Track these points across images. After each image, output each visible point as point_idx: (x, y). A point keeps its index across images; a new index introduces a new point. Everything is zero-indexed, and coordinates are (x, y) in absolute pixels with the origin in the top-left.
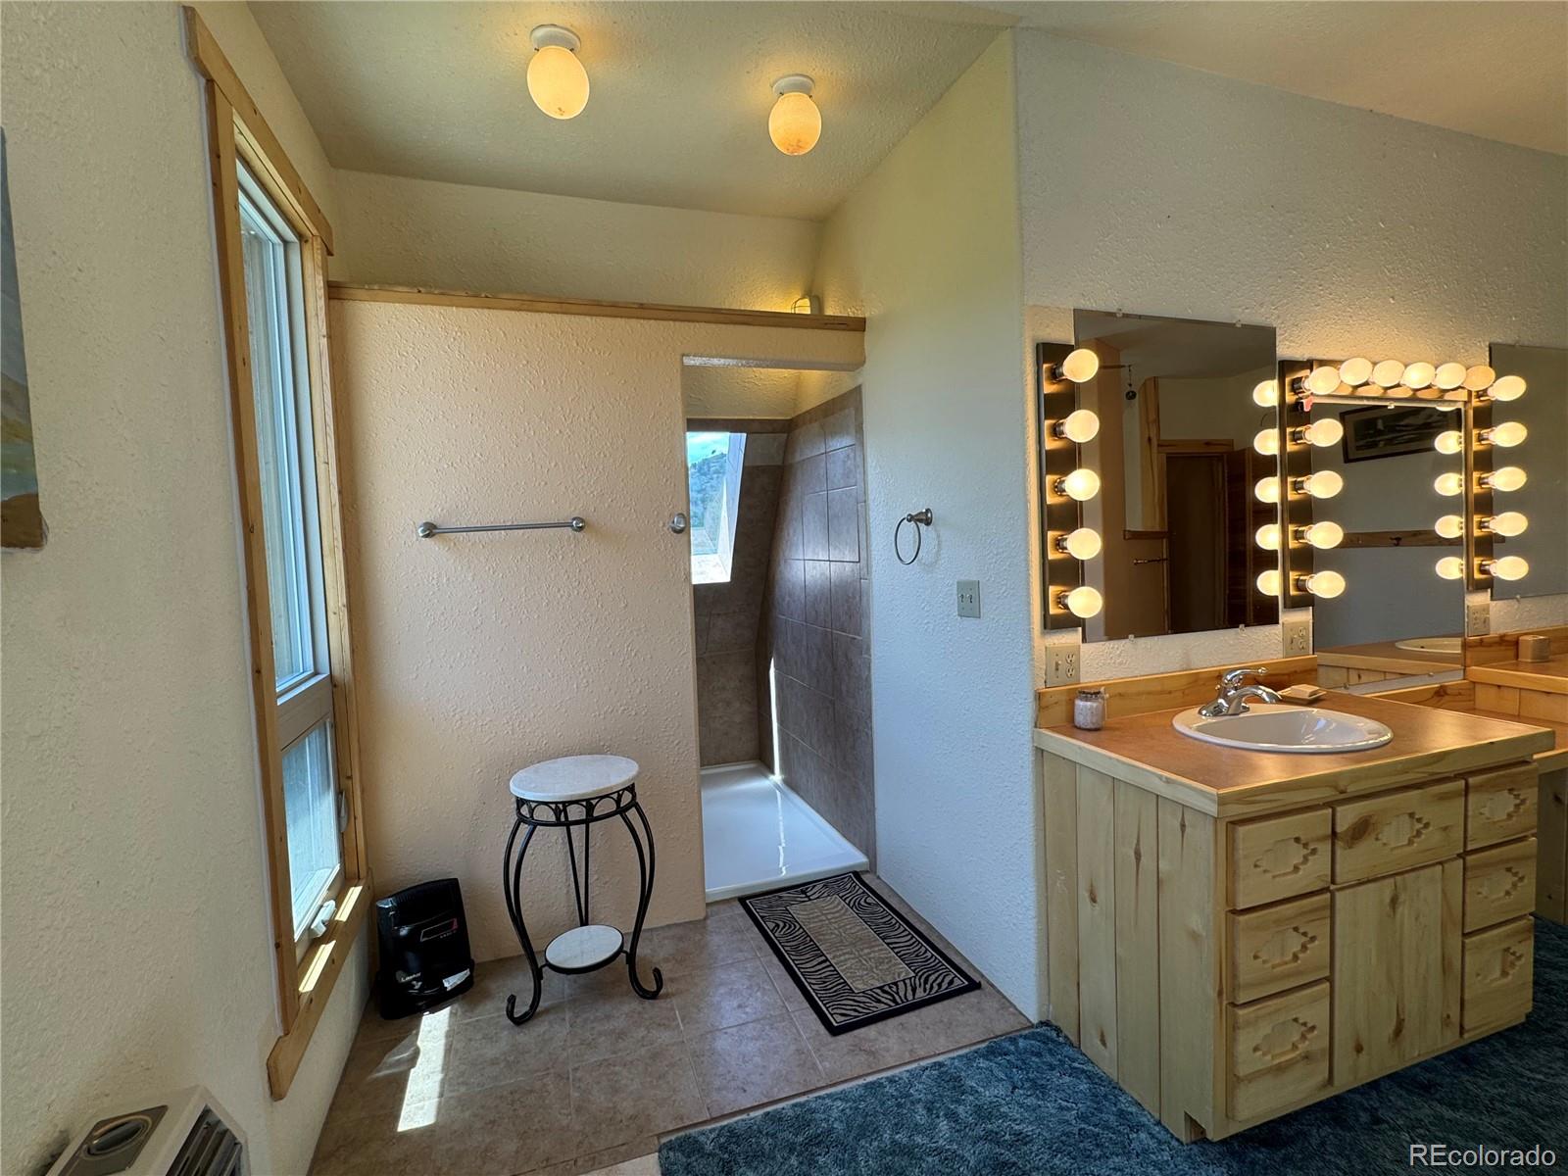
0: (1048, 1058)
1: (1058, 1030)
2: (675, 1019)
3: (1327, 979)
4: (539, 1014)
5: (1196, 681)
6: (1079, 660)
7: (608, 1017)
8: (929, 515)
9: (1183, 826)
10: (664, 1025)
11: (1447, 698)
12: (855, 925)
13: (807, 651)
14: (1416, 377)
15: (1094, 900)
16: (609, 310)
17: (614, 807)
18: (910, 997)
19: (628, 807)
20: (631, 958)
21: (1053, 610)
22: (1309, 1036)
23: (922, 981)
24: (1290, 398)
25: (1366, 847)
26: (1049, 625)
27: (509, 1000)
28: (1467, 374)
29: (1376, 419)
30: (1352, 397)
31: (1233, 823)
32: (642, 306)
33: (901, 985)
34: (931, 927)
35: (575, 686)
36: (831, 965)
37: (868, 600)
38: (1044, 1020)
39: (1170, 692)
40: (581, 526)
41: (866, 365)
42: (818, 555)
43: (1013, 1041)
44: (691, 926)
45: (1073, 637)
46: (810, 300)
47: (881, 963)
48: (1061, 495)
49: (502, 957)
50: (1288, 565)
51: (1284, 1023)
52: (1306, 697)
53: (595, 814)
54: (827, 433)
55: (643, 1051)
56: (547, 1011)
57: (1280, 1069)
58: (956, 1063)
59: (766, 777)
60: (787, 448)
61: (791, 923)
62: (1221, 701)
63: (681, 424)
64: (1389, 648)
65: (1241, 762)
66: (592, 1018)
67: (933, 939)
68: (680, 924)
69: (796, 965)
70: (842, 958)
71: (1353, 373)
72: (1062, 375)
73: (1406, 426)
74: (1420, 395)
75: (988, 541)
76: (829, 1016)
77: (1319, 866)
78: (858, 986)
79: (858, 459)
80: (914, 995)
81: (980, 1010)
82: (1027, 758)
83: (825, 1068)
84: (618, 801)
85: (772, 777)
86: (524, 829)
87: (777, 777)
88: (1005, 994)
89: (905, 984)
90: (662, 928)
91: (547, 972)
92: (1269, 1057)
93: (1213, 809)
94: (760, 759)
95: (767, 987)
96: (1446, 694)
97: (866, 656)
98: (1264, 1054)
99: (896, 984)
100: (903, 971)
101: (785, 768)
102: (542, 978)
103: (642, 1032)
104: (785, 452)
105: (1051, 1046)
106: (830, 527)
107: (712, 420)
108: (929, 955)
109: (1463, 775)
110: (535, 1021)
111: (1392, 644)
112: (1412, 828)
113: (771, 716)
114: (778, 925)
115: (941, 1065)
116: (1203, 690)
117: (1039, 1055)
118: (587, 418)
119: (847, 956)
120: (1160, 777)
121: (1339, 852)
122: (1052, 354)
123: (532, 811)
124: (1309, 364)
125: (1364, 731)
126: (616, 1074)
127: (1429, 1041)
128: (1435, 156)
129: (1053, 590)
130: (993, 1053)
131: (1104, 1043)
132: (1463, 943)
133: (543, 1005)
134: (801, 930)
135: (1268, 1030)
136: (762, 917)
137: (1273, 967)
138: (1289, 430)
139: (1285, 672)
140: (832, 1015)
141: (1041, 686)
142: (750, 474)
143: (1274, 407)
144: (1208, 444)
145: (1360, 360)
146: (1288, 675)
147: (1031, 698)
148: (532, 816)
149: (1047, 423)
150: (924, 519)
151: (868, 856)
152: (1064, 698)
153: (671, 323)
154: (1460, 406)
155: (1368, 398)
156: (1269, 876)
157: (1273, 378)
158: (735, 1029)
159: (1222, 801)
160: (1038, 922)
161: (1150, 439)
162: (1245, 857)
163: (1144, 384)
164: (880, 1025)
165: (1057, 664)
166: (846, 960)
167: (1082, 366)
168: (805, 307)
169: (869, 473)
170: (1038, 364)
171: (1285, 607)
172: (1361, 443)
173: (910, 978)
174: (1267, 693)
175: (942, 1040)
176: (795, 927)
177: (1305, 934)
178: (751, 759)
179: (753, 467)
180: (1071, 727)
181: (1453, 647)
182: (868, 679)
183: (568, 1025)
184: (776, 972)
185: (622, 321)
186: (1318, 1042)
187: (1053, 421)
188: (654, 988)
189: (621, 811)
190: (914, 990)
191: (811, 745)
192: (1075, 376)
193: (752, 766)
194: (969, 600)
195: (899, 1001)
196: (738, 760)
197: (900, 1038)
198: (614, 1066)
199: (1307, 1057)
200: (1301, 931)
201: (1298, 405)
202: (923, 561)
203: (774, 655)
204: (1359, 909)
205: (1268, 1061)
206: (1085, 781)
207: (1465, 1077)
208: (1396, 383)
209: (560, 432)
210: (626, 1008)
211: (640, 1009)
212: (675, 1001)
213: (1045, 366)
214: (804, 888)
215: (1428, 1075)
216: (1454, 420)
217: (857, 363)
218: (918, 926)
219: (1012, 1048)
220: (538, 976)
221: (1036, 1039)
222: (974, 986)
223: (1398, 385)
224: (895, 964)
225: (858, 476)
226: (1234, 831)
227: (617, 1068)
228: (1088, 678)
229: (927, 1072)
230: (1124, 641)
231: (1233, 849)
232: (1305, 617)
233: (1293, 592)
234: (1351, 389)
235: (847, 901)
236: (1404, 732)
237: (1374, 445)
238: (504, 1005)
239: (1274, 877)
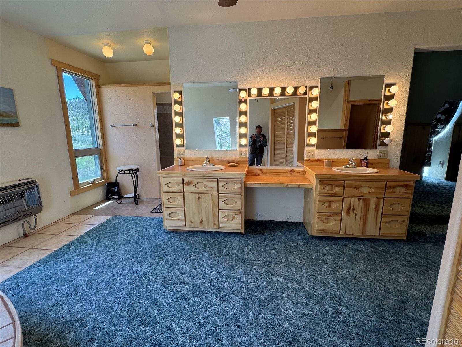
3: (183, 208)
6: (185, 153)
11: (294, 173)
22: (180, 216)
27: (117, 200)
40: (136, 125)
45: (183, 148)
51: (174, 213)
57: (173, 220)
77: (180, 188)
96: (294, 172)
121: (184, 186)
127: (211, 226)
132: (218, 211)
135: (170, 213)
137: (171, 203)
161: (345, 100)
162: (164, 183)
165: (179, 153)
171: (239, 147)
177: (178, 199)
186: (182, 218)
199: (179, 220)
204: (190, 197)
228: (187, 157)
230: (195, 150)
239: (170, 188)
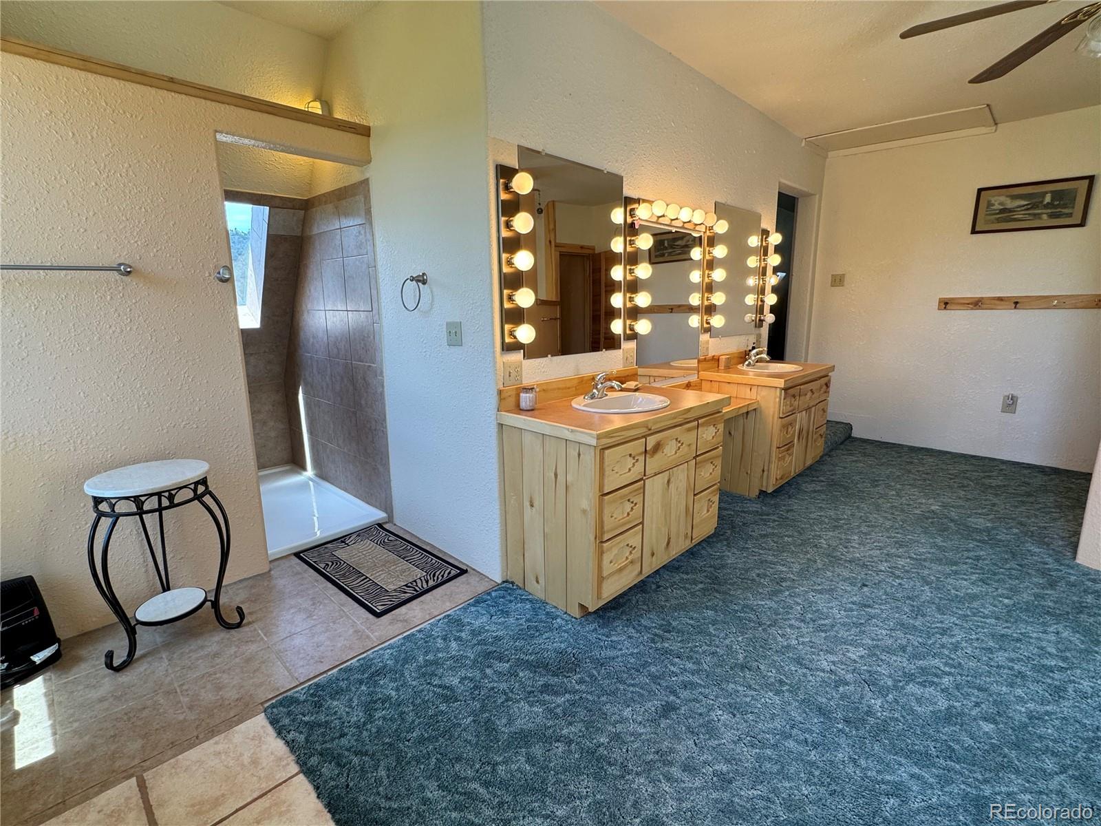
0: (509, 598)
1: (513, 583)
2: (259, 635)
3: (640, 523)
4: (136, 659)
5: (582, 381)
6: (521, 369)
7: (202, 647)
8: (425, 277)
9: (579, 455)
10: (251, 641)
11: (691, 386)
12: (382, 554)
13: (331, 379)
14: (685, 215)
15: (532, 506)
16: (139, 78)
17: (191, 495)
18: (425, 586)
19: (203, 494)
20: (215, 604)
21: (508, 340)
22: (633, 552)
23: (431, 576)
24: (629, 220)
25: (658, 456)
26: (505, 348)
27: (106, 656)
28: (706, 218)
29: (664, 240)
30: (657, 223)
31: (602, 449)
32: (172, 80)
33: (419, 581)
34: (433, 546)
35: (136, 407)
36: (371, 580)
37: (380, 338)
38: (504, 580)
39: (569, 388)
40: (128, 270)
41: (372, 163)
42: (337, 307)
43: (489, 594)
44: (259, 578)
45: (518, 356)
46: (321, 104)
47: (404, 572)
48: (511, 267)
49: (86, 631)
50: (626, 316)
51: (623, 547)
52: (633, 387)
53: (176, 501)
54: (341, 213)
55: (237, 660)
56: (143, 656)
57: (621, 570)
58: (458, 612)
59: (300, 474)
60: (305, 223)
61: (337, 561)
62: (595, 391)
63: (219, 194)
64: (667, 365)
65: (604, 418)
66: (187, 651)
67: (435, 552)
68: (250, 578)
69: (345, 585)
70: (377, 574)
71: (658, 208)
72: (512, 188)
73: (677, 245)
74: (686, 225)
75: (467, 295)
76: (374, 608)
77: (639, 467)
78: (390, 587)
79: (368, 234)
80: (427, 585)
81: (468, 584)
82: (494, 429)
83: (375, 636)
84: (195, 490)
85: (305, 473)
86: (105, 523)
87: (310, 472)
88: (482, 572)
89: (421, 580)
90: (235, 583)
91: (138, 628)
92: (616, 565)
93: (594, 442)
94: (294, 463)
95: (326, 602)
96: (691, 384)
97: (380, 378)
98: (614, 564)
99: (415, 581)
100: (419, 573)
101: (317, 464)
102: (136, 633)
103: (233, 649)
104: (303, 225)
105: (509, 591)
106: (346, 286)
107: (238, 192)
108: (434, 561)
109: (697, 419)
110: (135, 665)
111: (668, 363)
112: (676, 445)
113: (301, 430)
114: (327, 565)
115: (449, 616)
116: (586, 386)
117: (503, 597)
118: (123, 174)
119: (380, 573)
120: (568, 429)
121: (647, 458)
122: (505, 173)
123: (112, 506)
124: (638, 201)
125: (658, 401)
126: (218, 679)
127: (681, 546)
128: (697, 89)
129: (507, 327)
130: (478, 602)
131: (538, 582)
132: (694, 499)
133: (138, 653)
134: (346, 564)
135: (616, 552)
136: (315, 562)
137: (619, 520)
138: (628, 238)
139: (622, 375)
140: (375, 607)
141: (501, 387)
142: (274, 241)
143: (621, 224)
144: (582, 247)
145: (660, 201)
146: (625, 377)
147: (496, 394)
148: (113, 510)
149: (503, 219)
150: (421, 280)
151: (386, 513)
152: (514, 393)
153: (203, 101)
154: (702, 234)
155: (664, 224)
156: (618, 475)
157: (621, 207)
158: (308, 631)
159: (599, 437)
160: (501, 526)
161: (550, 242)
162: (608, 466)
163: (547, 204)
164: (408, 605)
165: (510, 373)
166: (380, 575)
167: (523, 184)
168: (316, 108)
169: (377, 246)
170: (497, 179)
171: (624, 340)
172: (658, 253)
173: (424, 576)
174: (617, 385)
175: (448, 604)
176: (340, 563)
177: (632, 502)
178: (287, 463)
179: (276, 235)
180: (518, 409)
181: (694, 363)
182: (382, 394)
183: (166, 661)
184: (332, 592)
185: (153, 91)
186: (636, 553)
187: (507, 219)
188: (238, 620)
189: (198, 498)
190: (427, 582)
191: (338, 445)
192: (519, 189)
193: (287, 468)
194: (455, 335)
195: (418, 589)
196: (275, 465)
197: (422, 609)
198: (216, 674)
199: (632, 562)
200: (631, 500)
201: (633, 224)
202: (421, 309)
203: (302, 382)
204: (654, 486)
205: (617, 567)
206: (527, 438)
207: (692, 561)
208: (675, 218)
209: (96, 184)
210: (216, 638)
211: (228, 636)
212: (256, 626)
213: (501, 181)
214: (343, 539)
215: (679, 563)
216: (699, 241)
217: (366, 161)
218: (424, 547)
219: (489, 597)
220: (131, 632)
221: (501, 590)
222: (463, 572)
223: (677, 219)
224: (413, 571)
225: (369, 248)
226: (603, 452)
227: (217, 676)
228: (526, 382)
229: (441, 622)
230: (545, 359)
231: (603, 463)
232: (632, 345)
233: (628, 332)
234: (656, 218)
235: (375, 542)
236: (674, 401)
237: (663, 255)
238: (103, 659)
239: (621, 475)
